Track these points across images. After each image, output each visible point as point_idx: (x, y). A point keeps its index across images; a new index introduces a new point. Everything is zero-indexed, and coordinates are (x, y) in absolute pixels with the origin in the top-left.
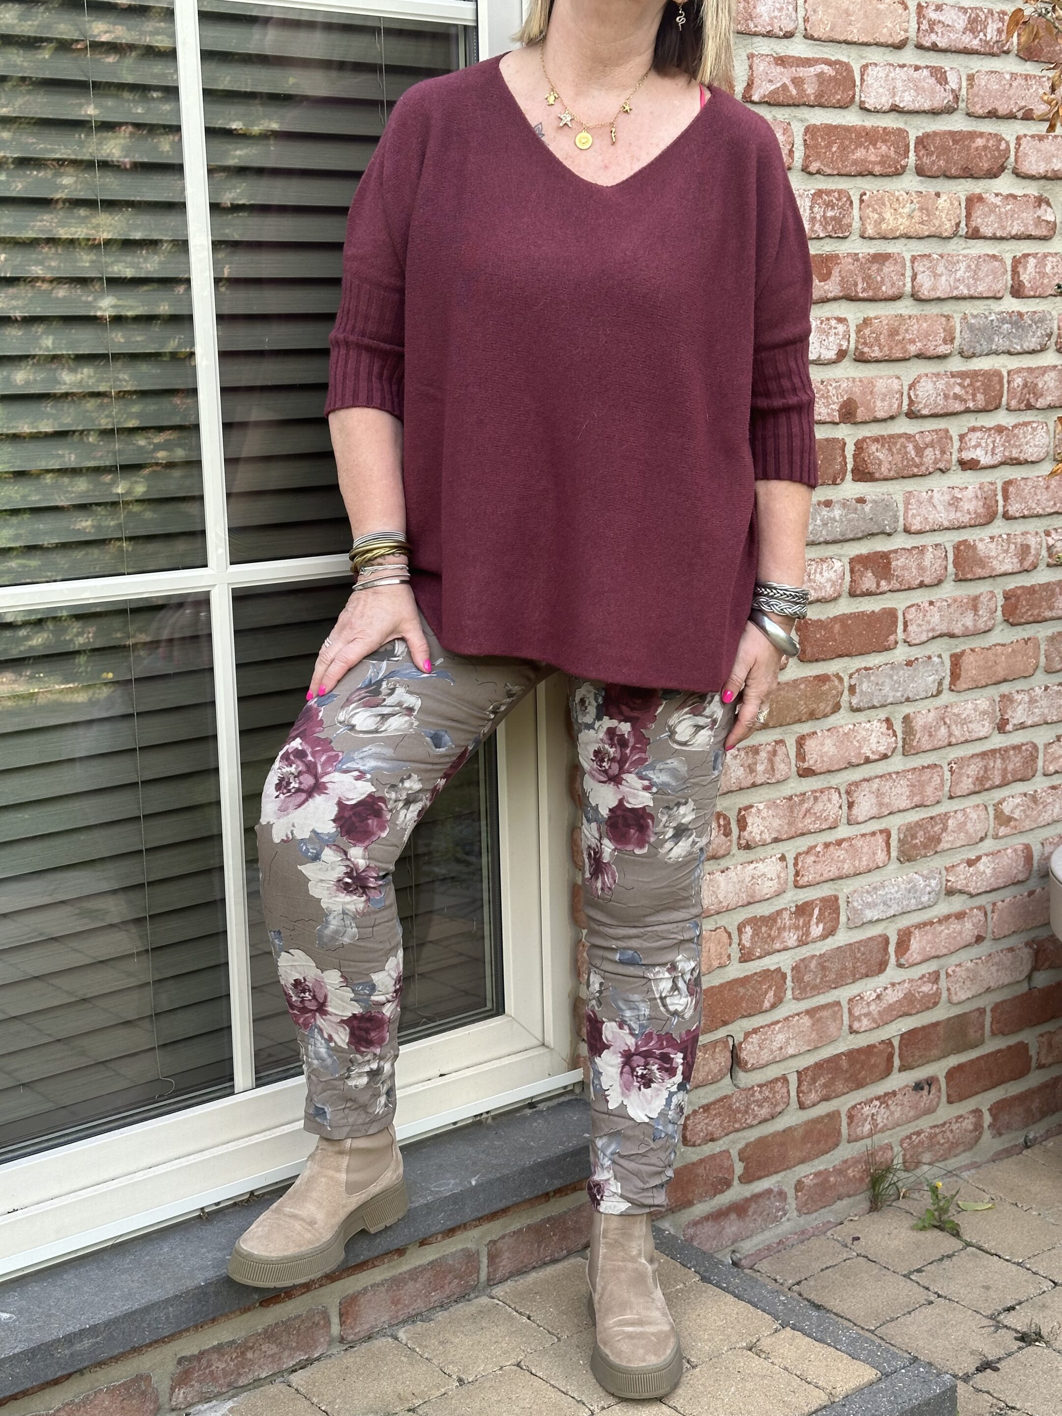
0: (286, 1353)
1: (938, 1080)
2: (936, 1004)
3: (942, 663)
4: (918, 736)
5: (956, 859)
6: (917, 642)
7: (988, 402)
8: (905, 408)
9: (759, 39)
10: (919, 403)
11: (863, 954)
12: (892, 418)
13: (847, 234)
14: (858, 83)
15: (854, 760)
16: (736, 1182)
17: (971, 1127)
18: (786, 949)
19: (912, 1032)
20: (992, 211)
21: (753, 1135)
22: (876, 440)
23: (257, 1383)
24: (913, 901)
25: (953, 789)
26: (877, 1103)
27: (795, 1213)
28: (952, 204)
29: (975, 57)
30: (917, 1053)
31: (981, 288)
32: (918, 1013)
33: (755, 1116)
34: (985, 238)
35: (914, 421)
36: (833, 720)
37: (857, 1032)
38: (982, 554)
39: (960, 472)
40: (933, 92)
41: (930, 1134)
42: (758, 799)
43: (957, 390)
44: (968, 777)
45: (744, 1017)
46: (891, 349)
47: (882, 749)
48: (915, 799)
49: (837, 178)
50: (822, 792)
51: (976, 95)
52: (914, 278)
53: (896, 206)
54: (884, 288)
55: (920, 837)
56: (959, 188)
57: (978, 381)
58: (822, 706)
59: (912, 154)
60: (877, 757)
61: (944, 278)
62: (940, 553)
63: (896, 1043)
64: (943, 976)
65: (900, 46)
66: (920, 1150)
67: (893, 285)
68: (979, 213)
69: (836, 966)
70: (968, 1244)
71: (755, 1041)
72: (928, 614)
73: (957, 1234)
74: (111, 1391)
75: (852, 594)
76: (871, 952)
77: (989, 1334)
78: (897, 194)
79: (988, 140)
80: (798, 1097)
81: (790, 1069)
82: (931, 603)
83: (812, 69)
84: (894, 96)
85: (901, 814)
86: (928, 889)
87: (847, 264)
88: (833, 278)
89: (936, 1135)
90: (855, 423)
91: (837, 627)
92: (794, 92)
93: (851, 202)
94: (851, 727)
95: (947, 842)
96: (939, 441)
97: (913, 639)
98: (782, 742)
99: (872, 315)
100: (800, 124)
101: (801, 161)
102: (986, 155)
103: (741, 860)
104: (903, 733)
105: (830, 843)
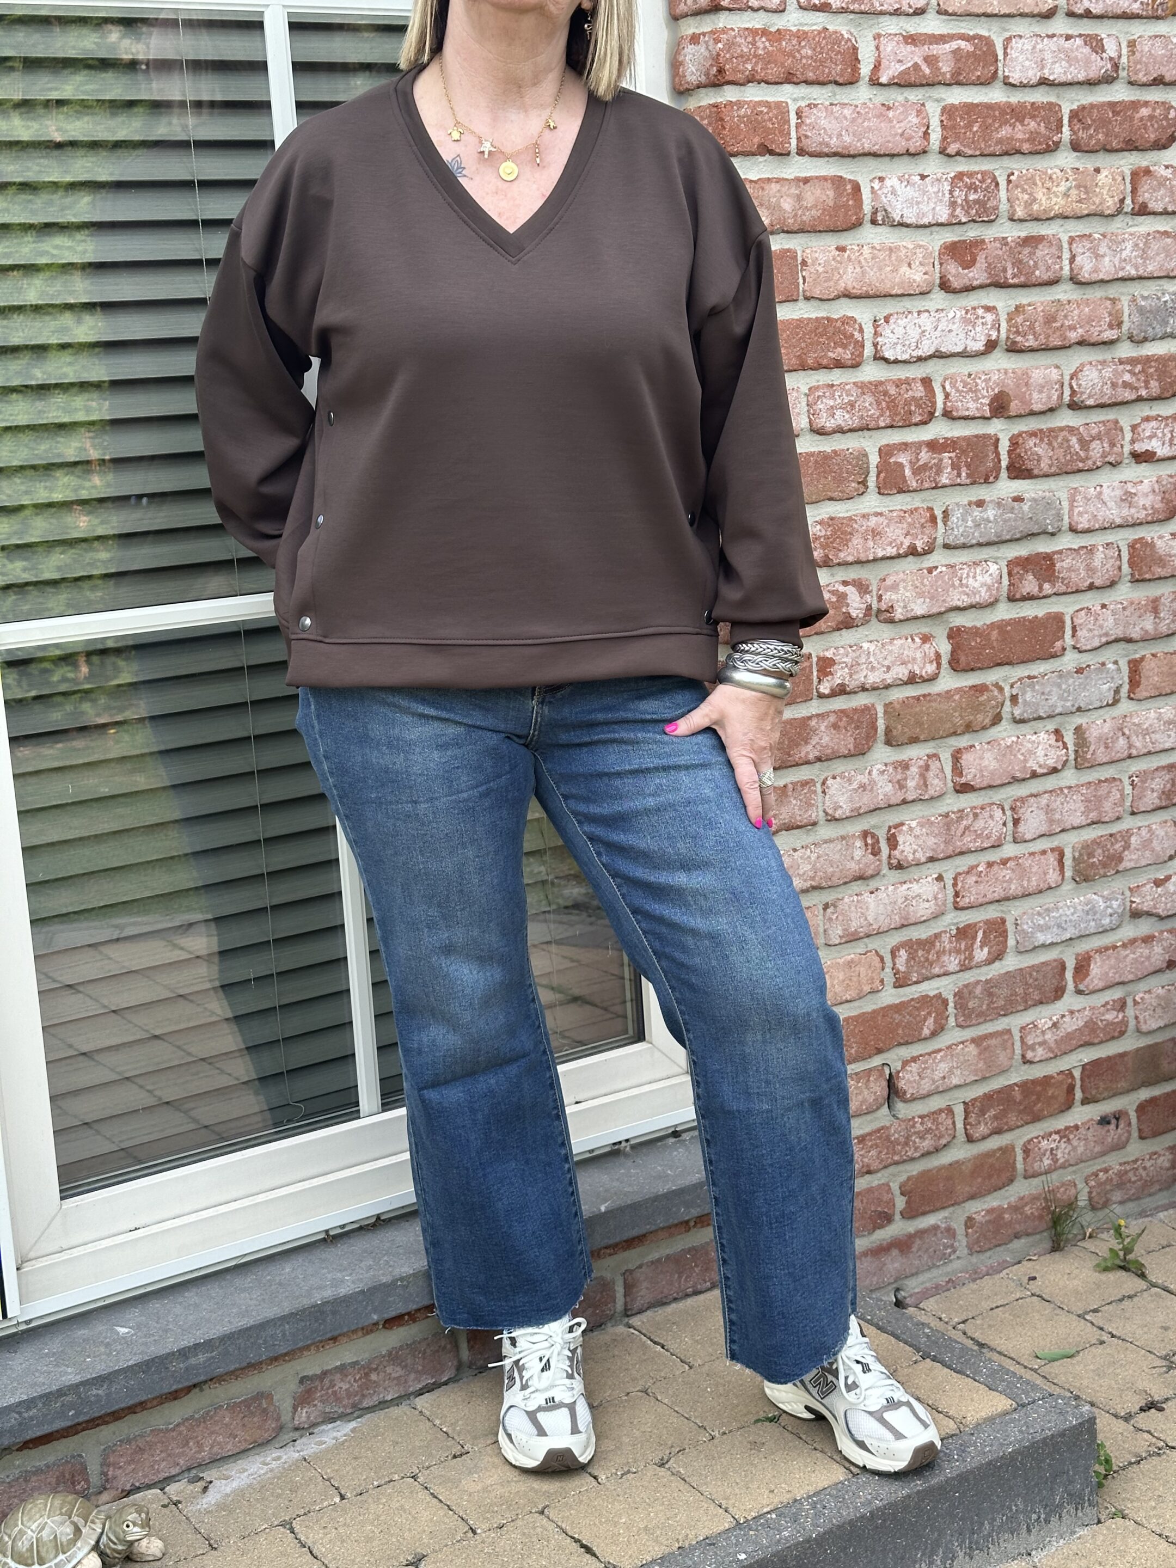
0: (412, 1376)
1: (1127, 1114)
2: (1122, 1033)
3: (1119, 670)
4: (1092, 748)
5: (1142, 881)
6: (1089, 647)
7: (1163, 389)
8: (1067, 398)
9: (887, 17)
10: (1082, 393)
11: (1036, 980)
12: (1051, 410)
13: (993, 217)
14: (1001, 57)
15: (1018, 775)
16: (898, 1217)
17: (1167, 1165)
18: (946, 974)
19: (1096, 1063)
20: (1161, 185)
21: (915, 1169)
22: (1033, 434)
23: (383, 1405)
24: (1092, 924)
25: (1135, 804)
26: (1057, 1137)
27: (966, 1251)
28: (1114, 179)
29: (1137, 21)
30: (1101, 1085)
31: (1151, 268)
32: (1101, 1042)
33: (916, 1149)
34: (1154, 213)
35: (1079, 412)
36: (994, 732)
37: (1031, 1062)
38: (1161, 552)
39: (1134, 465)
40: (1088, 62)
41: (1120, 1171)
42: (911, 818)
43: (1127, 377)
44: (1153, 791)
45: (900, 1044)
46: (1047, 337)
47: (1051, 762)
48: (1091, 815)
49: (980, 159)
50: (982, 808)
52: (1072, 259)
53: (1049, 184)
54: (1037, 273)
55: (1098, 856)
56: (1122, 163)
57: (1151, 367)
58: (980, 717)
59: (1066, 129)
60: (1045, 771)
61: (1107, 259)
62: (1112, 553)
63: (1077, 1074)
64: (1130, 1002)
65: (1049, 15)
66: (1108, 1187)
67: (1048, 269)
68: (1146, 187)
69: (1005, 992)
70: (1154, 1285)
71: (914, 1070)
72: (1100, 618)
73: (1143, 1276)
74: (232, 1408)
75: (1011, 599)
76: (1044, 976)
77: (1160, 1374)
78: (1050, 172)
79: (1154, 110)
80: (966, 1129)
81: (957, 1101)
82: (1104, 606)
83: (947, 46)
84: (1043, 68)
85: (1075, 832)
86: (1110, 911)
87: (994, 249)
88: (978, 265)
89: (1126, 1172)
90: (1009, 417)
91: (995, 634)
92: (927, 71)
93: (997, 184)
94: (1015, 739)
95: (1130, 860)
96: (1108, 432)
97: (1083, 645)
98: (935, 756)
99: (1025, 302)
100: (935, 104)
101: (938, 143)
102: (1152, 125)
103: (892, 880)
104: (1075, 745)
105: (994, 863)
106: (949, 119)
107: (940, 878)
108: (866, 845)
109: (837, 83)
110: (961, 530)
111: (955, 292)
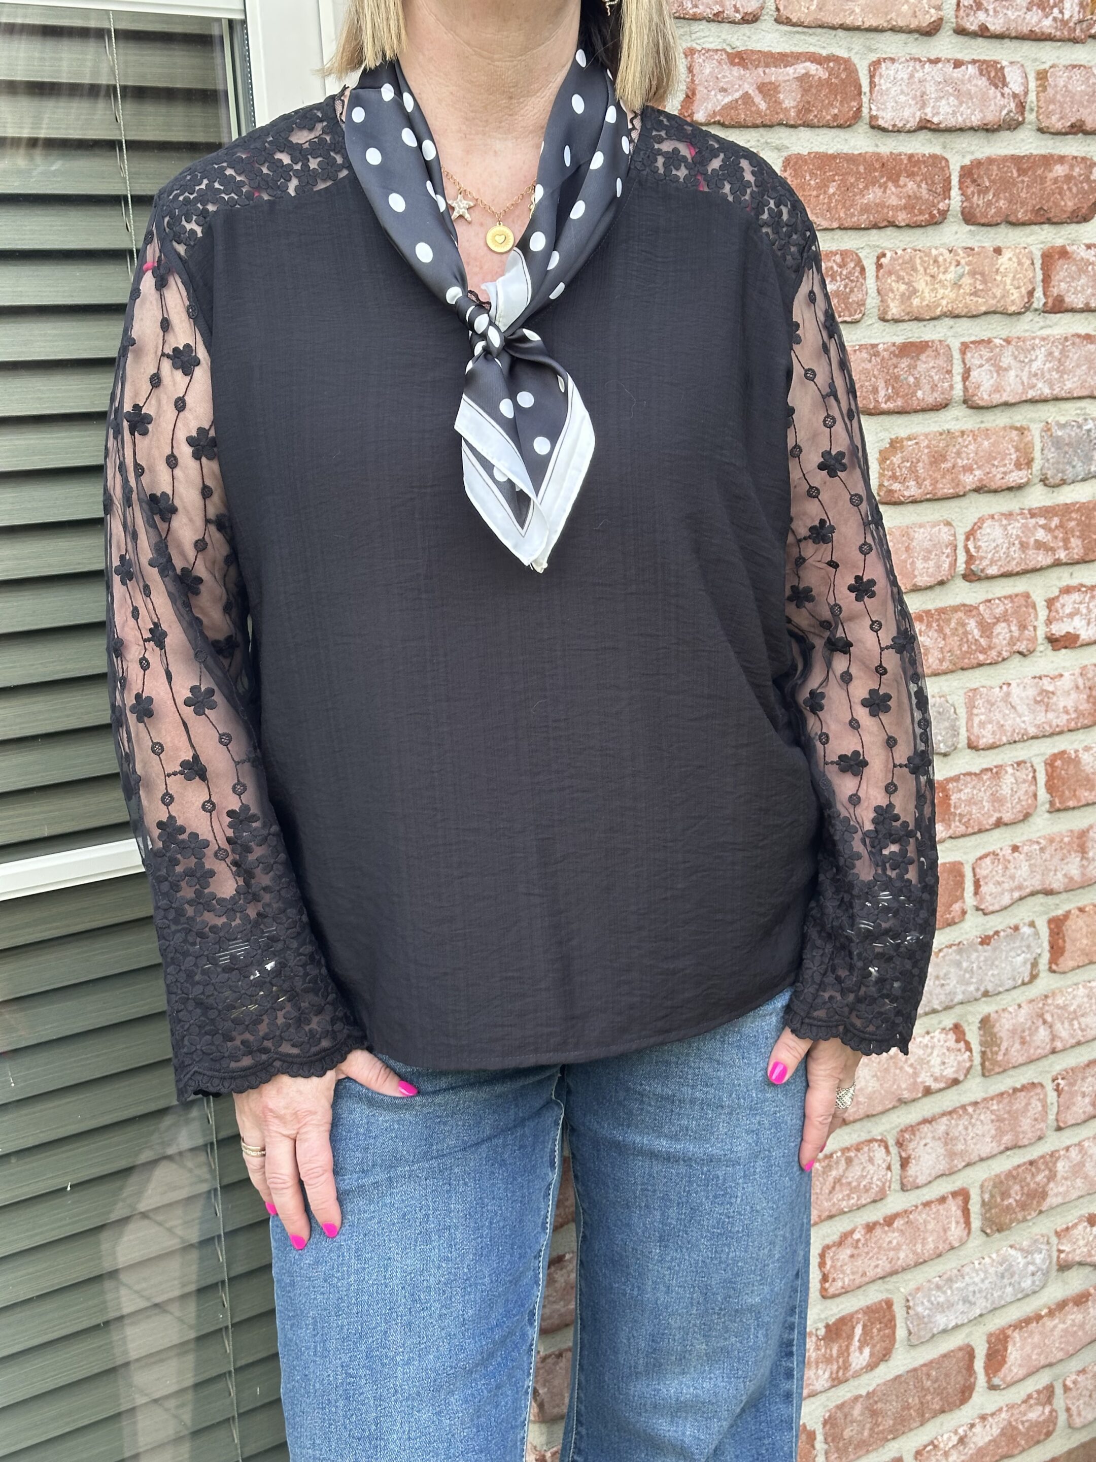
2: (1050, 1433)
3: (1037, 934)
4: (1003, 1048)
5: (1070, 1217)
6: (997, 907)
7: (1087, 549)
8: (961, 567)
9: (703, 25)
10: (982, 558)
11: (936, 1380)
12: (941, 583)
13: (857, 317)
14: (865, 88)
15: (906, 1095)
20: (1082, 271)
24: (1009, 1290)
25: (1062, 1117)
28: (1020, 263)
29: (1047, 45)
31: (1070, 385)
32: (1022, 1452)
34: (1073, 310)
35: (976, 585)
38: (1088, 769)
39: (1049, 652)
40: (984, 99)
43: (1041, 535)
44: (1084, 1095)
46: (935, 482)
47: (950, 1073)
48: (1004, 1139)
49: (839, 233)
50: (858, 1150)
51: (1052, 101)
52: (966, 375)
53: (933, 270)
54: (920, 394)
55: (1016, 1193)
56: (1030, 240)
57: (1071, 519)
59: (955, 192)
60: (942, 1085)
61: (1012, 373)
62: (1025, 774)
64: (1059, 1390)
65: (930, 31)
67: (934, 388)
68: (1062, 274)
69: (893, 1406)
72: (1011, 866)
76: (947, 1375)
78: (934, 252)
79: (1072, 167)
82: (1015, 848)
83: (790, 70)
84: (923, 106)
85: (984, 1164)
86: (1031, 1268)
92: (763, 106)
93: (863, 270)
95: (1056, 1195)
96: (1016, 612)
97: (989, 904)
99: (903, 434)
100: (775, 154)
102: (1070, 189)
104: (982, 1044)
105: (875, 1224)
106: (795, 176)
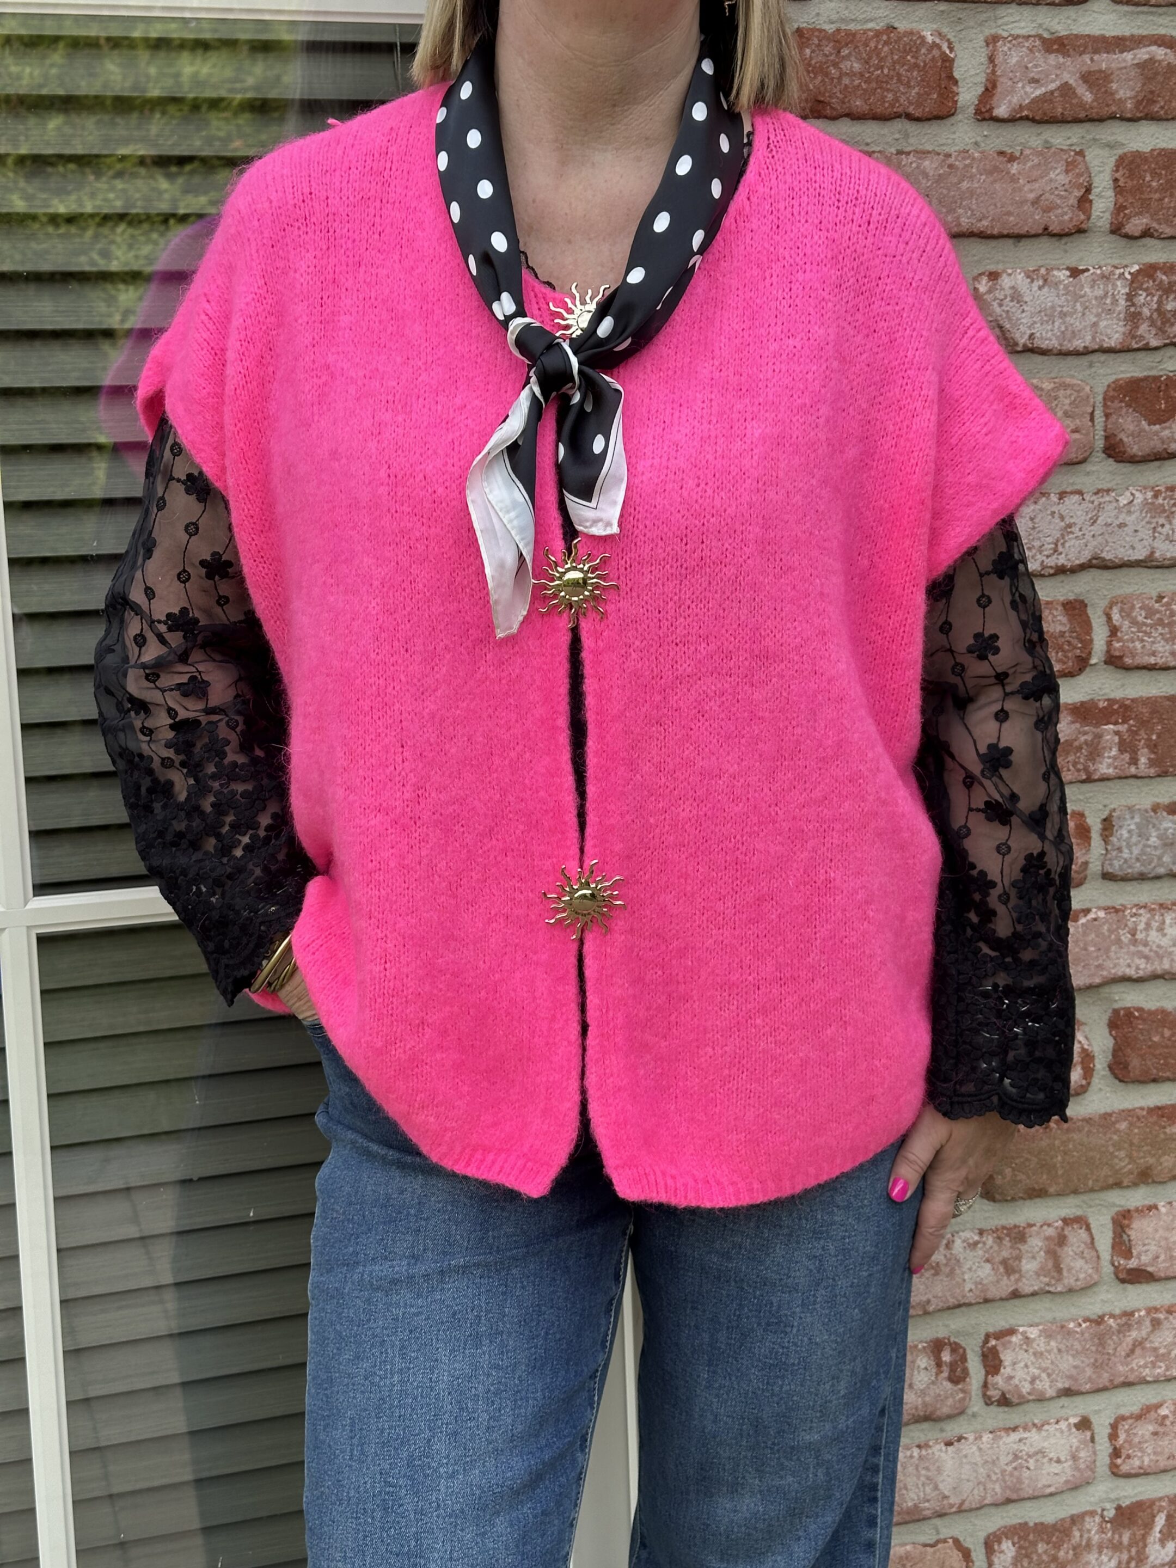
9: (1014, 9)
50: (1171, 1311)
83: (1128, 56)
92: (1088, 97)
98: (1081, 1221)
100: (1105, 152)
101: (1108, 215)
103: (991, 1424)
106: (1131, 176)
107: (1084, 1424)
108: (939, 1364)
109: (910, 117)
110: (1136, 851)
111: (1134, 460)
